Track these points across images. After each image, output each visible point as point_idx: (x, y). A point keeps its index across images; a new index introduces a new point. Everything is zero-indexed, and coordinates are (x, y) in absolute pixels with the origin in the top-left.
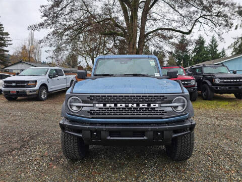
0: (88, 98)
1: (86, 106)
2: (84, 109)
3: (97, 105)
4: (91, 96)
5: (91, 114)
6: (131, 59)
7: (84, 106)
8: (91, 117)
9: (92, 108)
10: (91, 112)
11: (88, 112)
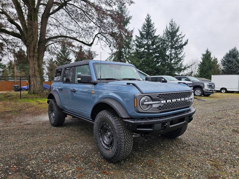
0: (158, 96)
1: (155, 104)
2: (154, 106)
3: (162, 102)
4: (159, 95)
5: (159, 110)
6: (121, 65)
7: (154, 104)
8: (159, 112)
9: (160, 105)
10: (159, 108)
11: (158, 108)
